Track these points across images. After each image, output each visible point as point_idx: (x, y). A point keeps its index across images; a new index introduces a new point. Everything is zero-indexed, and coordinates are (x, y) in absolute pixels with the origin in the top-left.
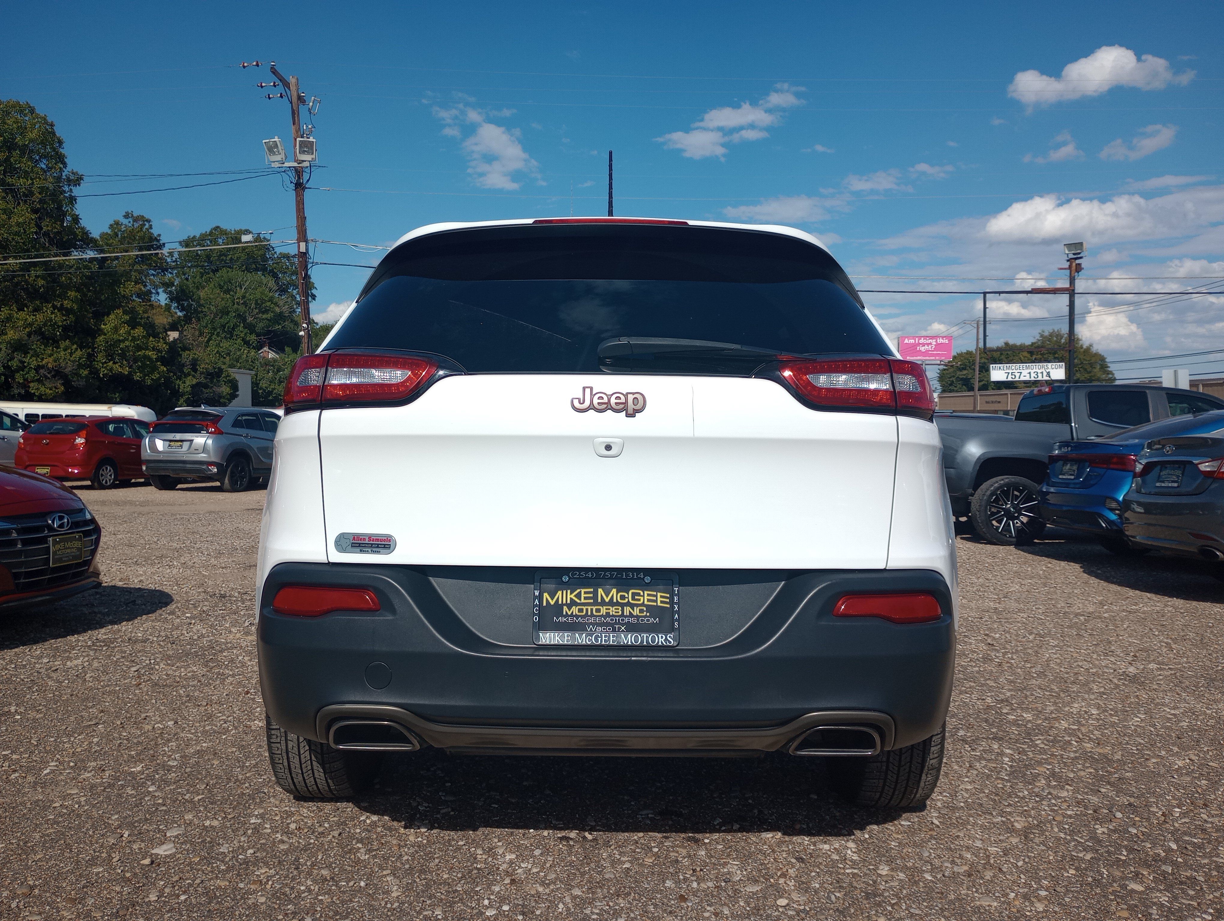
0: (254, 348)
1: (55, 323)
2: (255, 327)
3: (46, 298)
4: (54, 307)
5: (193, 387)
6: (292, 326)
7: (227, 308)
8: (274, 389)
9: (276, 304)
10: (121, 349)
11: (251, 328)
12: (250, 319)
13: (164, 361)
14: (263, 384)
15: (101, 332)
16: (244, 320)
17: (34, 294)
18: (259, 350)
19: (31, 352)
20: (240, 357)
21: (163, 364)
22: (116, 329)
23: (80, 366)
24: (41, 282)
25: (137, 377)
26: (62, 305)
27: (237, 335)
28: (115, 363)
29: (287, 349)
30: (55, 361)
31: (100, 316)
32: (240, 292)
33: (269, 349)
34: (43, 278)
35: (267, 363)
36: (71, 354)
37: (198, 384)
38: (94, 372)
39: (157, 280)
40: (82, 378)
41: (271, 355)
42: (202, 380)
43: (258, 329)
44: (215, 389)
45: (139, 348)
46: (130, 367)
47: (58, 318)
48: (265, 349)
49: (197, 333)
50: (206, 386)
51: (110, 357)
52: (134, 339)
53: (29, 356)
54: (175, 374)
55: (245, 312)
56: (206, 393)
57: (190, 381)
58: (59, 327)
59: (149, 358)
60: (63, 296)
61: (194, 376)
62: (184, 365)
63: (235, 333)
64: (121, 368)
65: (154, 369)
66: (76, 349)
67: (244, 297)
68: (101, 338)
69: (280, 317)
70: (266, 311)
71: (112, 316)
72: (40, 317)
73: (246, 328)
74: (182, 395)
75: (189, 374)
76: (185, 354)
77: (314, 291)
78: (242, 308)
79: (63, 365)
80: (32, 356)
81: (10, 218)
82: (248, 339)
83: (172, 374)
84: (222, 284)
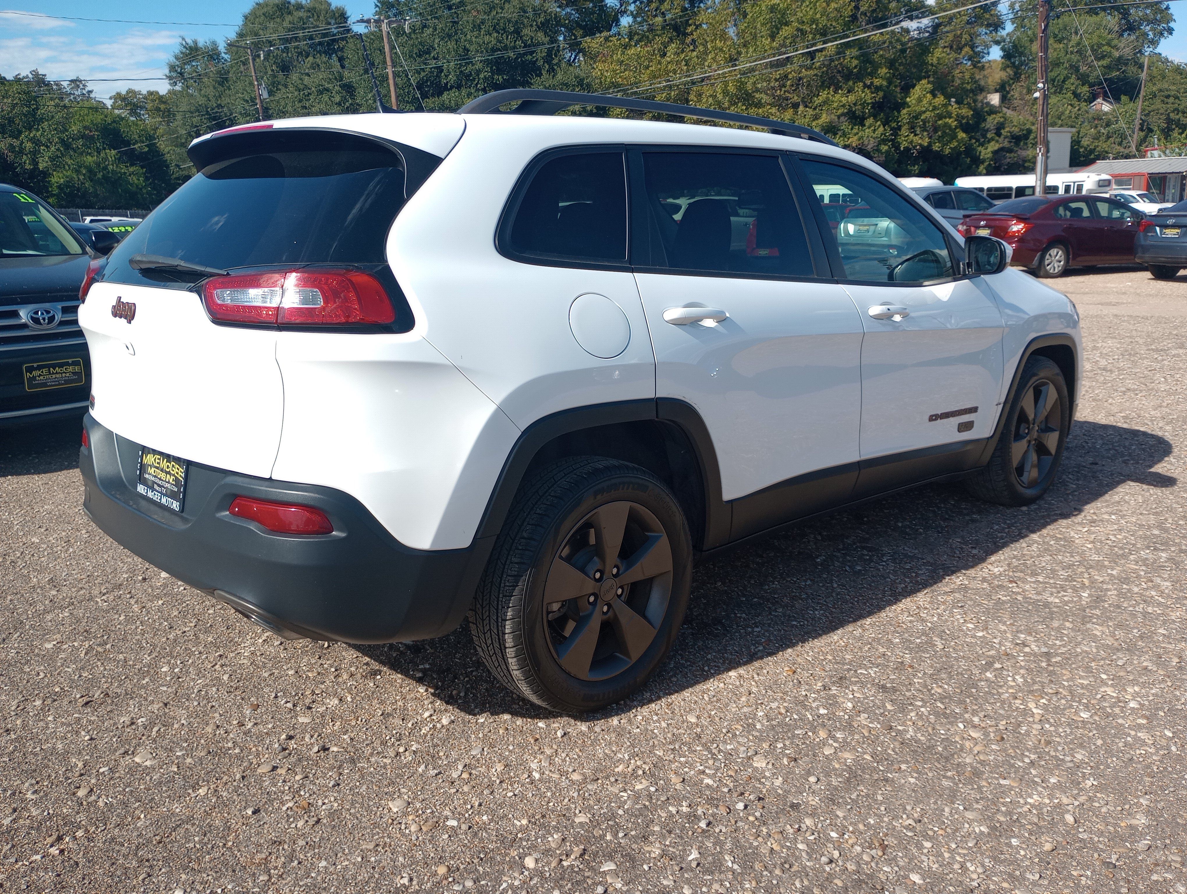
0: (1085, 101)
1: (865, 102)
2: (1088, 76)
3: (859, 77)
4: (865, 86)
5: (995, 153)
6: (1135, 69)
7: (1059, 59)
8: (1098, 146)
9: (1115, 47)
10: (922, 120)
11: (1084, 79)
12: (1083, 69)
13: (966, 128)
14: (1085, 142)
15: (905, 105)
16: (1077, 70)
17: (848, 75)
18: (1091, 103)
19: (840, 133)
20: (1063, 113)
21: (964, 131)
22: (920, 100)
23: (884, 141)
24: (855, 62)
25: (936, 147)
26: (872, 83)
27: (1067, 89)
28: (916, 135)
29: (1124, 98)
30: (859, 140)
31: (907, 89)
32: (1075, 39)
33: (1104, 100)
34: (857, 58)
35: (1099, 117)
36: (874, 131)
37: (1002, 149)
38: (896, 146)
39: (987, 38)
40: (882, 153)
41: (1106, 107)
42: (1006, 144)
43: (1091, 79)
44: (1020, 152)
45: (940, 117)
46: (930, 138)
47: (868, 96)
48: (1099, 100)
49: (1025, 91)
50: (1010, 151)
51: (912, 129)
52: (935, 108)
53: (838, 136)
54: (977, 140)
55: (1078, 61)
56: (1009, 158)
57: (993, 146)
58: (868, 104)
59: (950, 127)
60: (872, 74)
61: (997, 141)
62: (987, 131)
63: (1066, 86)
64: (921, 140)
65: (954, 137)
66: (879, 126)
67: (1078, 44)
68: (904, 111)
69: (1120, 61)
70: (1103, 57)
71: (917, 88)
72: (852, 98)
73: (1078, 79)
74: (983, 162)
75: (992, 139)
76: (990, 119)
77: (1172, 24)
78: (1075, 58)
79: (866, 143)
80: (841, 136)
81: (828, 6)
82: (1079, 91)
83: (974, 141)
84: (1057, 32)
